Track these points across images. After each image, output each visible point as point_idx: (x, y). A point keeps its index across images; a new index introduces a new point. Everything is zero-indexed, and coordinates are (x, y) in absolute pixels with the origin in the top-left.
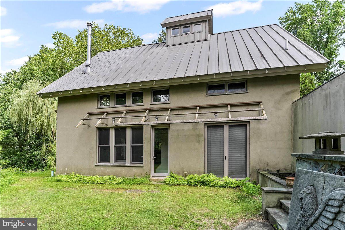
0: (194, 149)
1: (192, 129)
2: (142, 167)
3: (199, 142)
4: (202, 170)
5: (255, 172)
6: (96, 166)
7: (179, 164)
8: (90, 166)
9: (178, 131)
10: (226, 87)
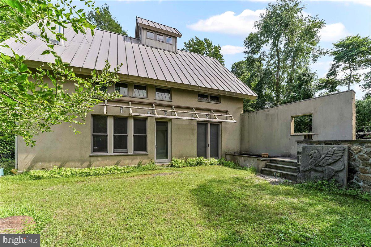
0: (190, 140)
1: (189, 124)
2: (148, 155)
3: (193, 134)
4: (195, 155)
5: (224, 154)
6: (90, 156)
7: (179, 151)
8: (81, 157)
9: (178, 125)
10: (209, 98)
